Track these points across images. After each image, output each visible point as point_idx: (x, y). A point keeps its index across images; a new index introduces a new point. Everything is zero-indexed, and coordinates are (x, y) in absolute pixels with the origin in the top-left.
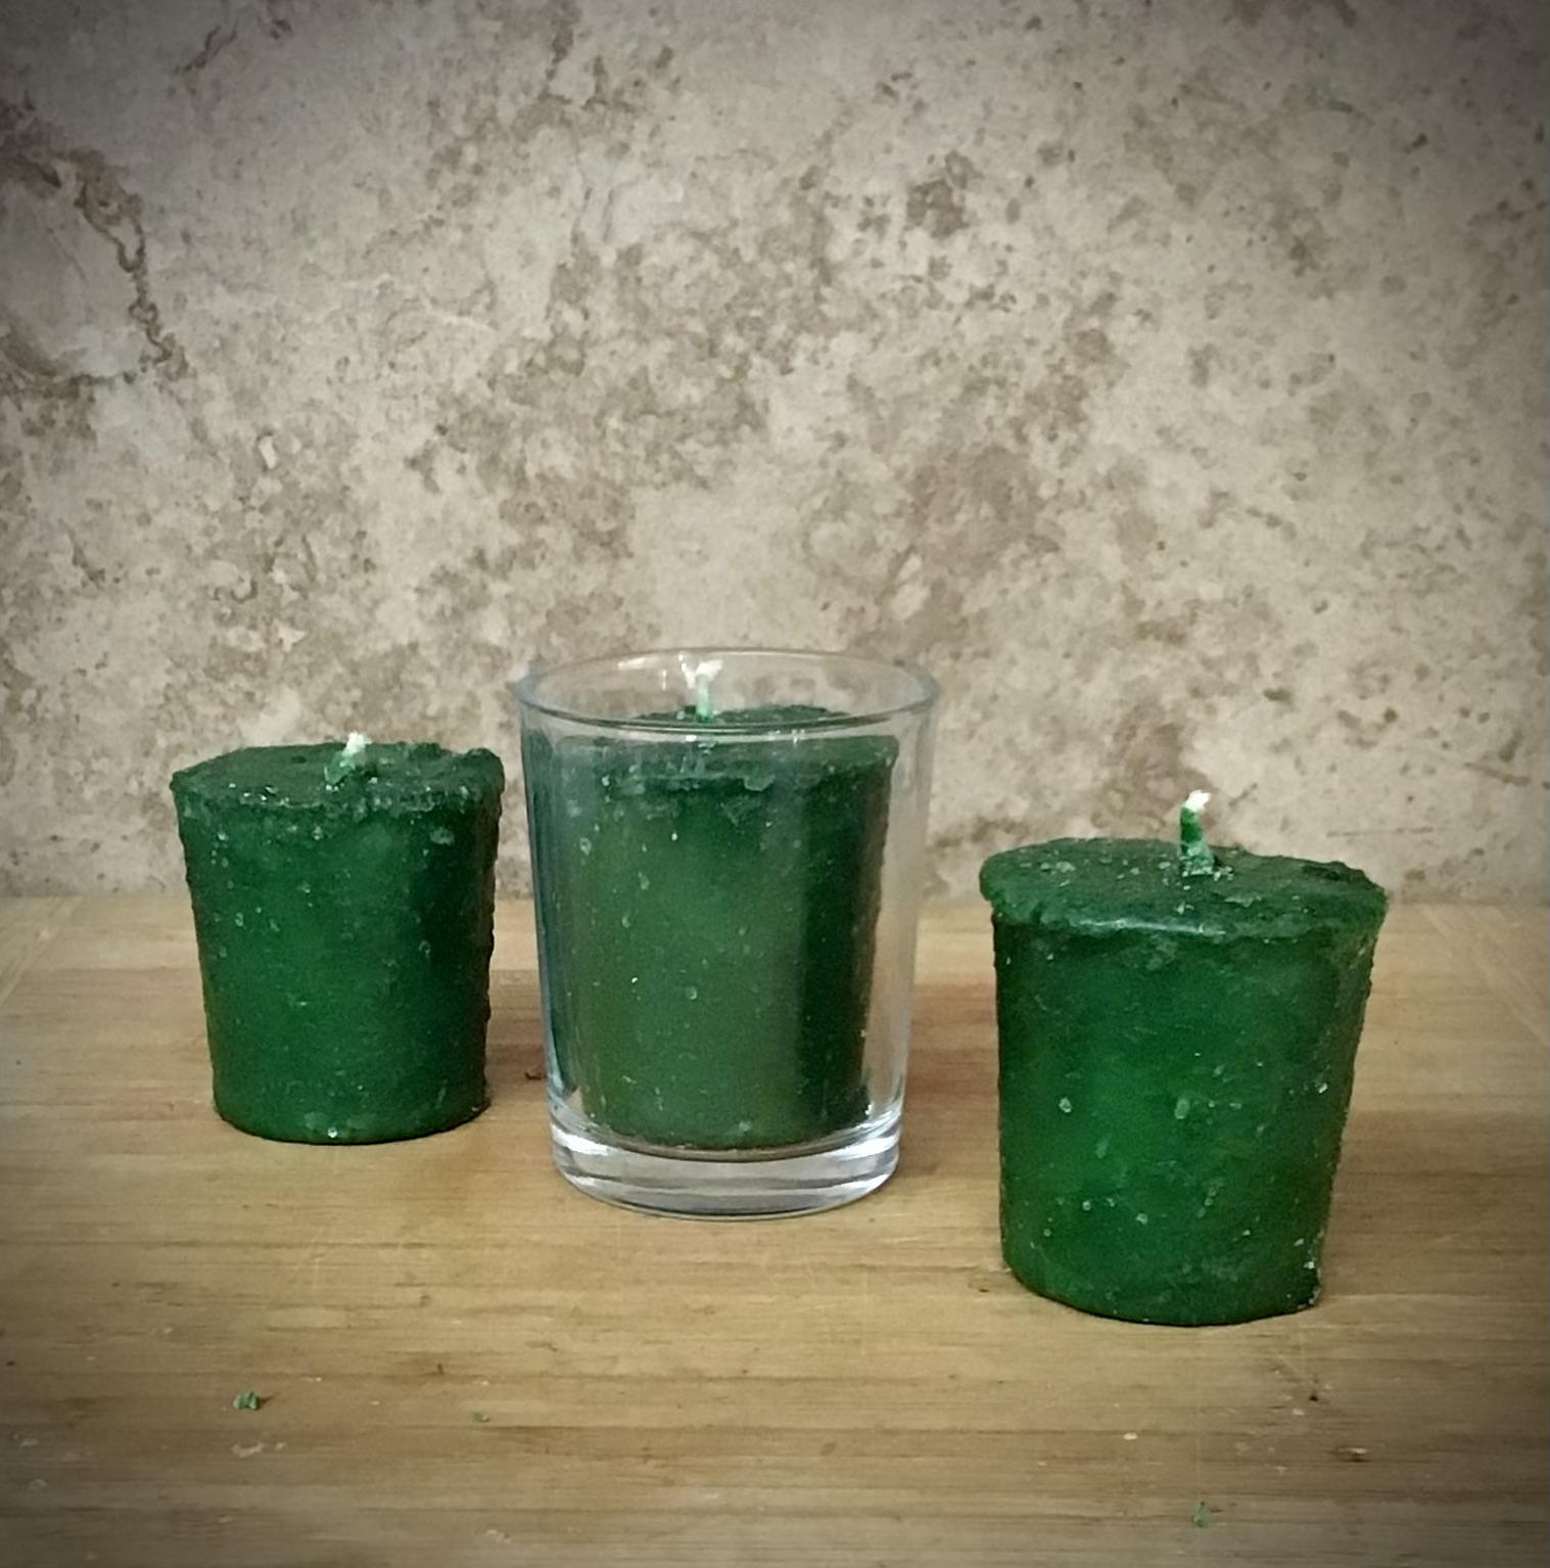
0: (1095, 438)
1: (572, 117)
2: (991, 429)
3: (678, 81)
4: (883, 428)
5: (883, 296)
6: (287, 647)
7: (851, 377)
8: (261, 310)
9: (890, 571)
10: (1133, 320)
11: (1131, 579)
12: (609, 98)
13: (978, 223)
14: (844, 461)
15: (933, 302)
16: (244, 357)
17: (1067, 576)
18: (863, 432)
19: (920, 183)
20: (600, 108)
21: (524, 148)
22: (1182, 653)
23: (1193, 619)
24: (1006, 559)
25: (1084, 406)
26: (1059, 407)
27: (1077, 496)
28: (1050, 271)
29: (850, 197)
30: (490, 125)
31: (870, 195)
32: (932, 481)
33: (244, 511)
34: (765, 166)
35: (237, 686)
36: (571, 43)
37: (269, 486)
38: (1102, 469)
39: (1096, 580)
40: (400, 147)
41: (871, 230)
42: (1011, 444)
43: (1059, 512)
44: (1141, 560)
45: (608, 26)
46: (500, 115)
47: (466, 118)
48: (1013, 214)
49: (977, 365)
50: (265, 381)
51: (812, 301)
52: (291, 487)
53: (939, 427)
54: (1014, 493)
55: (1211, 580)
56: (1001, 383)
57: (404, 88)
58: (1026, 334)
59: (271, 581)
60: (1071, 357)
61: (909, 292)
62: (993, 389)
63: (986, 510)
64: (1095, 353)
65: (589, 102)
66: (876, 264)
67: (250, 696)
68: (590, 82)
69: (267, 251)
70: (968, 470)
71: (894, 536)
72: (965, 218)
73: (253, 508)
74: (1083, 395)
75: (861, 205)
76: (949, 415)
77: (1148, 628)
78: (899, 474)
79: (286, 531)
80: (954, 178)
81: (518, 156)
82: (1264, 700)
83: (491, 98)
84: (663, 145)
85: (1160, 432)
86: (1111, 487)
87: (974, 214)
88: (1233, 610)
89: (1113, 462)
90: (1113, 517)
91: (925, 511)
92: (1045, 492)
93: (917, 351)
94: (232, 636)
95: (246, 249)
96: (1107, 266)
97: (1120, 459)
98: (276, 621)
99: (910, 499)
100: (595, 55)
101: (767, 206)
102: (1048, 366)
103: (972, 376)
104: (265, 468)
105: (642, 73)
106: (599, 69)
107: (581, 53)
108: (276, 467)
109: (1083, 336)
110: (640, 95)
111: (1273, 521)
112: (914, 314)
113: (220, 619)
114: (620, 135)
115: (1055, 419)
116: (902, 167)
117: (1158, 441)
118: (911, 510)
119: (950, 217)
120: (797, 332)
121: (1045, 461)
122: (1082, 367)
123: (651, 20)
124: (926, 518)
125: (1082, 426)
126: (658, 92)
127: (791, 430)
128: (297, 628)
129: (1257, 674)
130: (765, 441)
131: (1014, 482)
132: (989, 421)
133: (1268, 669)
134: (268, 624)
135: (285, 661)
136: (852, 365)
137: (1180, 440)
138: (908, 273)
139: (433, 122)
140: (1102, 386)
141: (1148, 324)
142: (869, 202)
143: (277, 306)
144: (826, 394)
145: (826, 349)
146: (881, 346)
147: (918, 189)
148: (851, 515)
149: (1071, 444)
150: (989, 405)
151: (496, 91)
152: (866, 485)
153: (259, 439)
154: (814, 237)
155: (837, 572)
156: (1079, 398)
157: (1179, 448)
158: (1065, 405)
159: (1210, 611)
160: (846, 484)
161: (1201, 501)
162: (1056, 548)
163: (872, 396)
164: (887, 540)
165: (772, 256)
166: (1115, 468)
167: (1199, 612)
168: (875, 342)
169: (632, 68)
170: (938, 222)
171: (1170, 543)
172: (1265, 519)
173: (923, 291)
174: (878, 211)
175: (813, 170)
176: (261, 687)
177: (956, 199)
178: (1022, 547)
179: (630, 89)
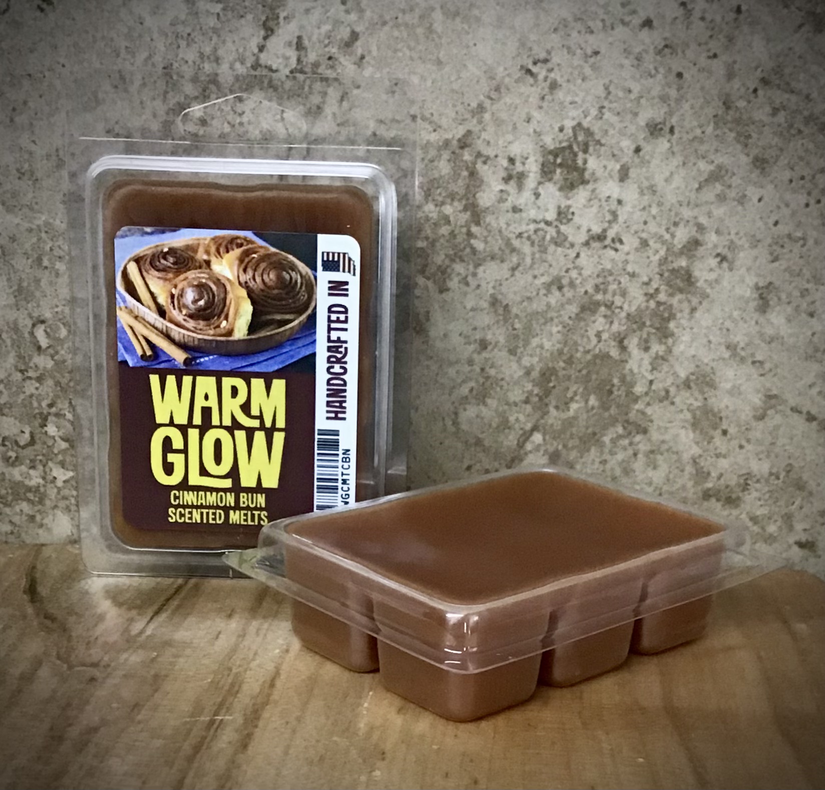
0: (678, 350)
1: (279, 83)
2: (599, 341)
3: (363, 57)
4: (516, 337)
5: (520, 235)
6: (59, 483)
7: (492, 296)
8: (34, 227)
9: (518, 444)
10: (713, 262)
11: (700, 456)
12: (307, 69)
13: (596, 180)
14: (487, 360)
15: (560, 241)
16: (21, 263)
17: (652, 452)
18: (502, 340)
19: (552, 147)
20: (301, 77)
21: (239, 107)
22: (735, 512)
23: (745, 487)
24: (606, 439)
25: (672, 325)
26: (651, 326)
27: (663, 393)
28: (650, 219)
29: (496, 156)
30: (213, 87)
31: (512, 156)
32: (553, 378)
33: (24, 380)
34: (431, 129)
35: (21, 511)
36: (278, 24)
37: (44, 362)
38: (683, 375)
39: (675, 457)
40: (142, 103)
41: (512, 183)
42: (614, 353)
43: (648, 404)
44: (709, 443)
45: (307, 11)
46: (221, 79)
47: (195, 80)
48: (624, 175)
49: (591, 291)
50: (38, 281)
51: (465, 237)
52: (60, 364)
53: (559, 336)
54: (615, 389)
55: (760, 459)
56: (609, 306)
57: (145, 55)
58: (630, 268)
59: (46, 432)
60: (663, 288)
61: (540, 233)
62: (603, 309)
63: (593, 401)
64: (681, 285)
65: (292, 72)
66: (516, 210)
67: (32, 518)
68: (293, 54)
69: (37, 180)
70: (580, 371)
71: (522, 418)
72: (587, 175)
73: (30, 378)
74: (672, 317)
75: (505, 163)
76: (568, 330)
77: (711, 493)
78: (528, 373)
79: (57, 397)
80: (578, 144)
81: (235, 112)
82: (796, 549)
83: (215, 65)
84: (350, 109)
85: (728, 347)
86: (689, 387)
87: (593, 174)
88: (776, 482)
89: (692, 368)
90: (688, 410)
91: (546, 401)
92: (639, 389)
93: (544, 279)
94: (16, 473)
95: (19, 178)
96: (696, 218)
97: (697, 366)
98: (50, 464)
99: (536, 391)
100: (297, 34)
101: (432, 161)
102: (646, 294)
103: (586, 299)
104: (39, 348)
105: (334, 50)
106: (299, 45)
107: (286, 32)
108: (49, 347)
109: (673, 271)
110: (332, 67)
111: (811, 418)
112: (544, 250)
113: (7, 460)
114: (316, 99)
115: (649, 334)
116: (537, 134)
117: (727, 355)
118: (536, 399)
119: (575, 173)
120: (453, 261)
121: (640, 366)
122: (671, 295)
123: (343, 8)
124: (547, 405)
125: (670, 341)
126: (347, 67)
127: (445, 335)
128: (67, 470)
129: (791, 528)
130: (426, 342)
131: (616, 381)
132: (598, 335)
133: (799, 527)
134: (44, 466)
135: (58, 493)
136: (494, 288)
137: (743, 354)
138: (540, 217)
139: (167, 82)
140: (687, 311)
141: (725, 265)
142: (512, 161)
143: (47, 224)
144: (473, 309)
145: (475, 275)
146: (516, 273)
147: (551, 152)
148: (489, 401)
149: (661, 353)
150: (599, 323)
151: (217, 60)
152: (502, 379)
153: (34, 325)
154: (468, 187)
155: (479, 442)
156: (668, 320)
157: (743, 360)
158: (658, 325)
159: (758, 481)
160: (488, 378)
161: (757, 400)
162: (645, 431)
163: (509, 312)
164: (517, 420)
165: (434, 200)
166: (693, 374)
167: (749, 482)
168: (514, 269)
169: (326, 46)
170: (566, 179)
171: (732, 430)
172: (804, 416)
173: (551, 232)
174: (519, 167)
175: (469, 133)
176: (39, 511)
177: (580, 162)
178: (620, 430)
179: (324, 62)
